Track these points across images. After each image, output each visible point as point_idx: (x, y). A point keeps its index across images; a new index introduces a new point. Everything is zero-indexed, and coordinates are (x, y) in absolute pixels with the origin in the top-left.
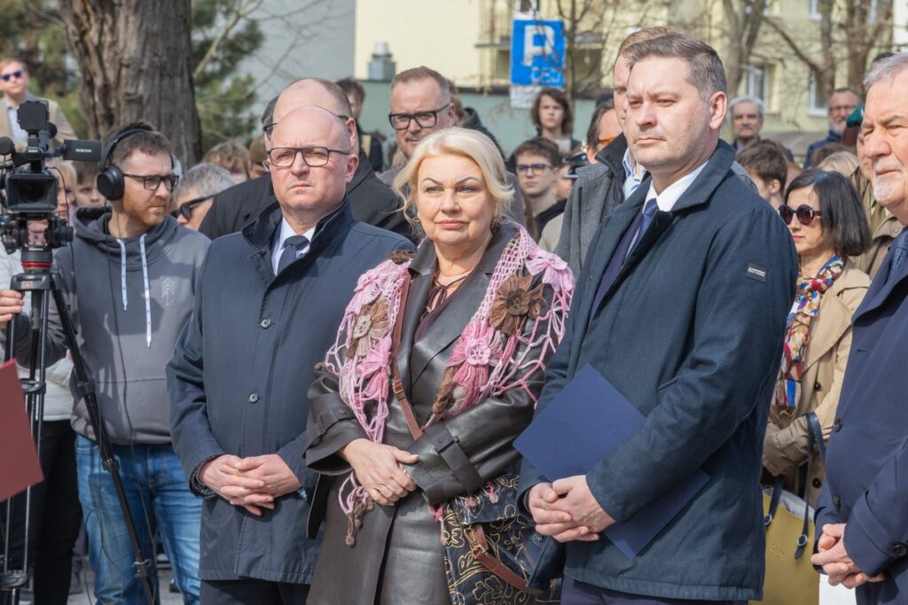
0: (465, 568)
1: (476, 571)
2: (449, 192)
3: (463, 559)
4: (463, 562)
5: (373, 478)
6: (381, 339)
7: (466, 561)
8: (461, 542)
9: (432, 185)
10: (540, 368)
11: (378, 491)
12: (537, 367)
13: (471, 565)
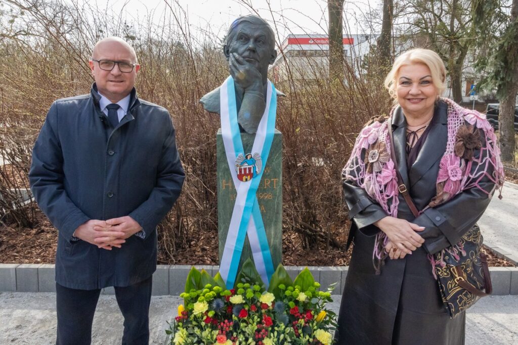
0: (451, 288)
1: (458, 290)
2: (415, 85)
3: (450, 283)
4: (450, 285)
5: (399, 237)
6: (387, 162)
7: (452, 284)
8: (448, 274)
9: (406, 80)
10: (486, 176)
11: (403, 244)
12: (484, 175)
13: (455, 286)
